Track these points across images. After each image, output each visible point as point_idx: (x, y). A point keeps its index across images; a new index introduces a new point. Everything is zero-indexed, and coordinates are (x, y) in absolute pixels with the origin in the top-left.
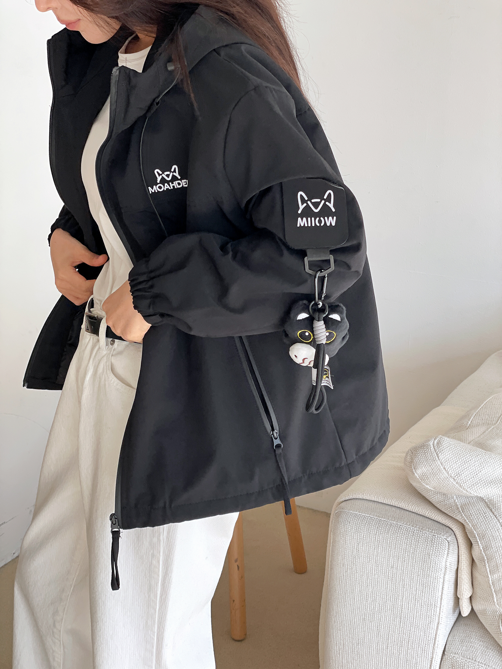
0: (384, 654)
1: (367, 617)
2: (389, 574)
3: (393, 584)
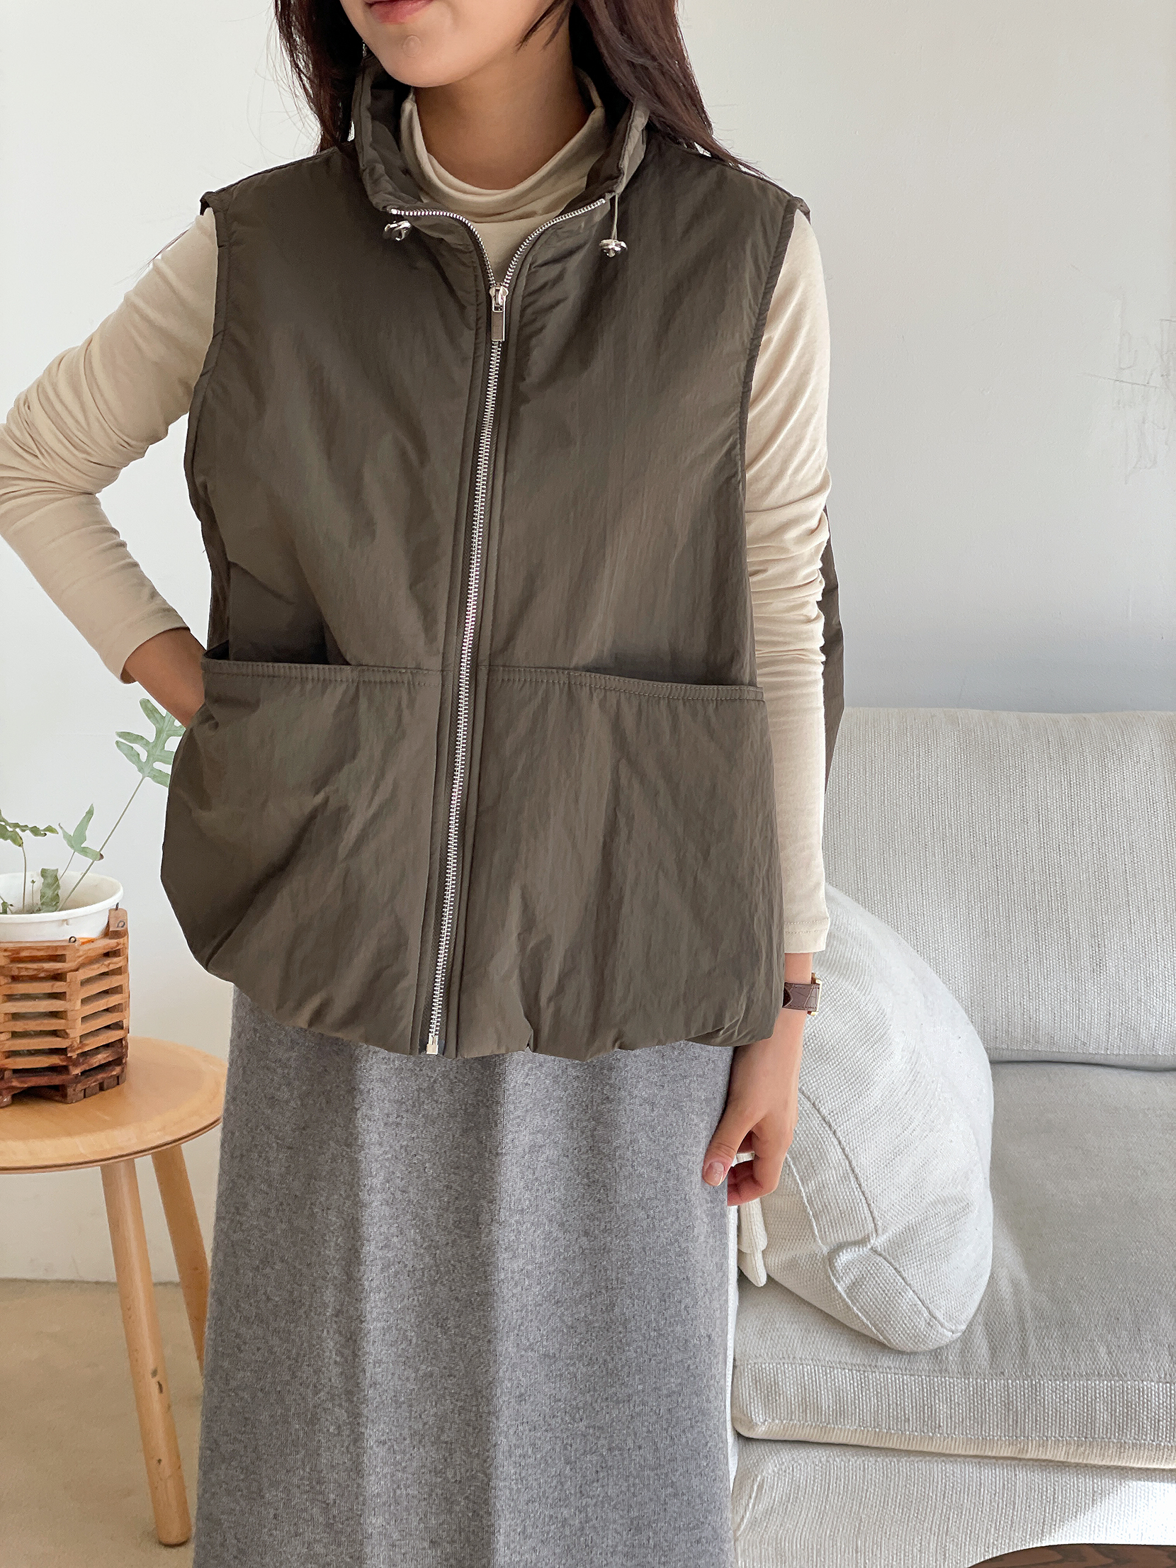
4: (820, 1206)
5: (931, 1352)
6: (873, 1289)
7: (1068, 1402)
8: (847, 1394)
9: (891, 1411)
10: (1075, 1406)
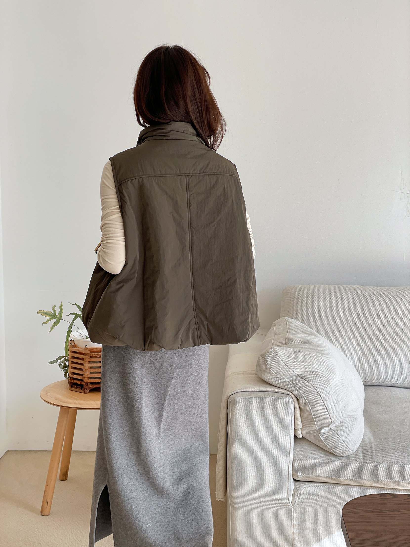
0: (264, 468)
1: (254, 450)
2: (264, 424)
3: (267, 429)
4: (317, 416)
5: (347, 456)
6: (331, 439)
7: (384, 470)
8: (324, 467)
9: (336, 472)
10: (386, 471)
